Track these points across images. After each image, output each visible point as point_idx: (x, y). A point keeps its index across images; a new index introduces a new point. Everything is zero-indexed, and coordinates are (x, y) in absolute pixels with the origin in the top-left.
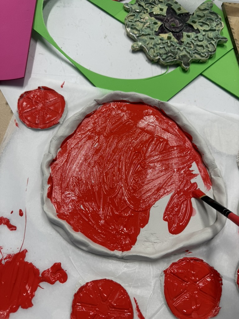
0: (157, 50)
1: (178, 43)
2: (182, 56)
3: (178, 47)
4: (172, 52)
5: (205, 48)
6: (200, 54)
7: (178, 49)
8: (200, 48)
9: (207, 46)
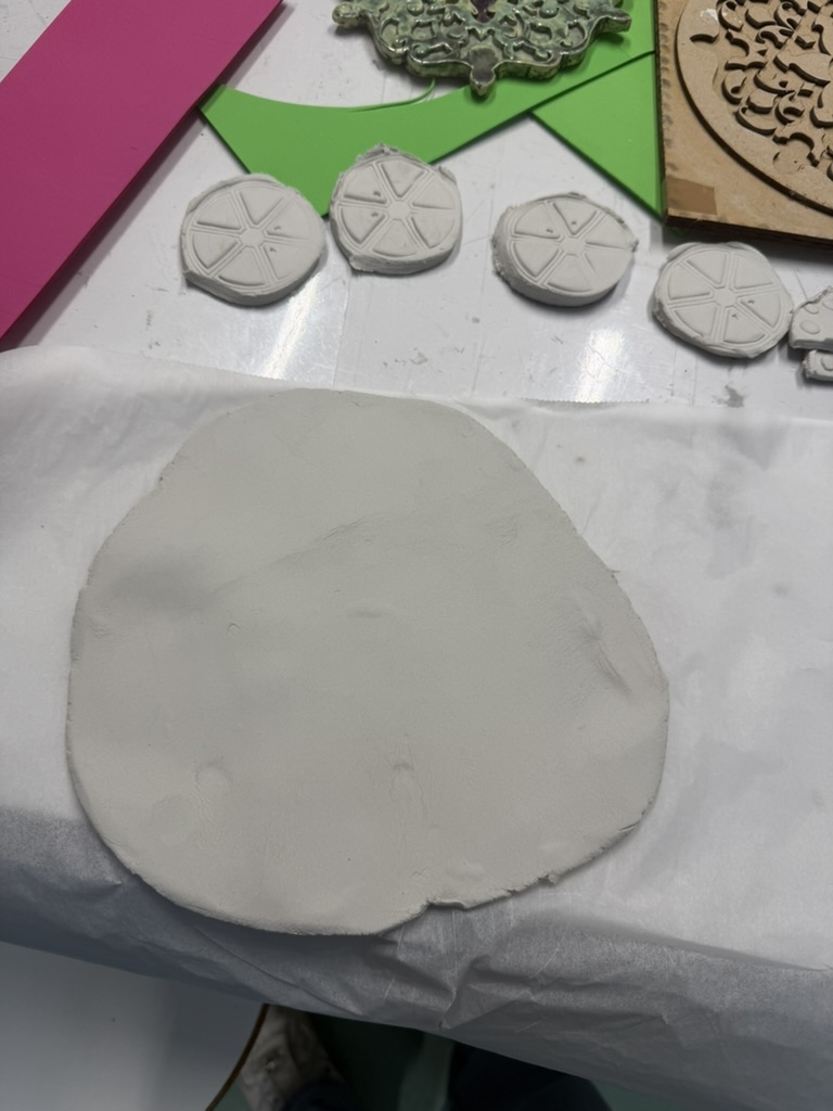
0: (405, 29)
1: (475, 17)
2: (475, 52)
3: (470, 28)
4: (451, 37)
5: (554, 35)
6: (532, 52)
7: (472, 32)
8: (539, 36)
9: (560, 33)
